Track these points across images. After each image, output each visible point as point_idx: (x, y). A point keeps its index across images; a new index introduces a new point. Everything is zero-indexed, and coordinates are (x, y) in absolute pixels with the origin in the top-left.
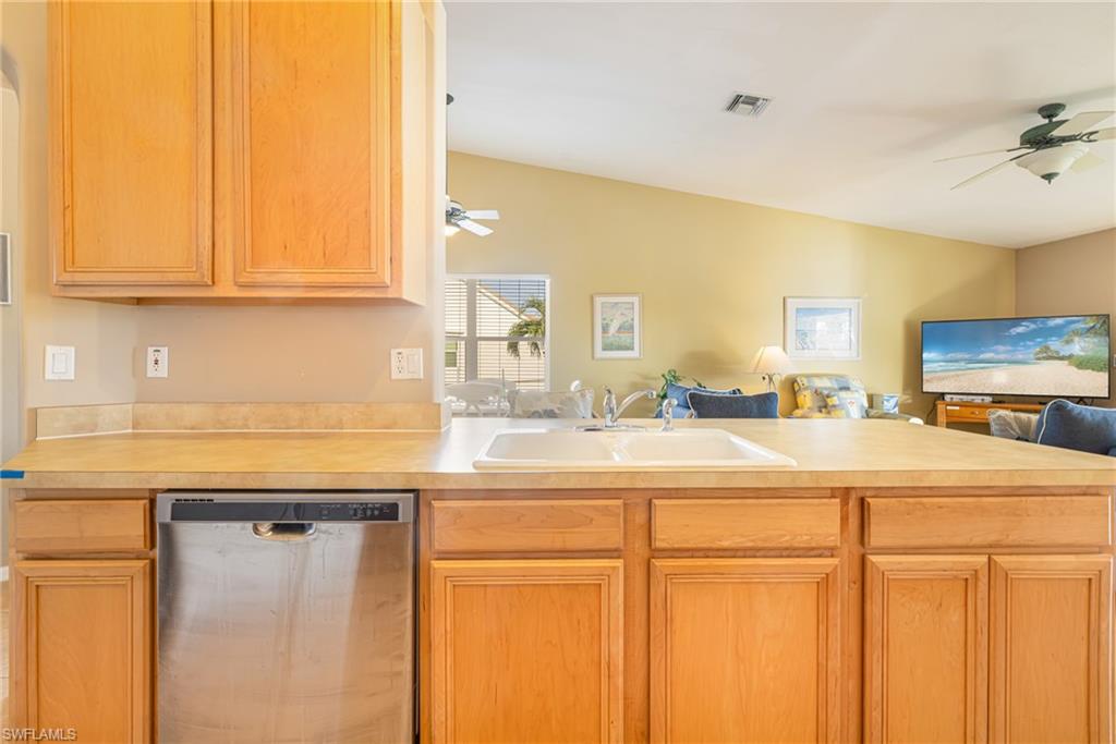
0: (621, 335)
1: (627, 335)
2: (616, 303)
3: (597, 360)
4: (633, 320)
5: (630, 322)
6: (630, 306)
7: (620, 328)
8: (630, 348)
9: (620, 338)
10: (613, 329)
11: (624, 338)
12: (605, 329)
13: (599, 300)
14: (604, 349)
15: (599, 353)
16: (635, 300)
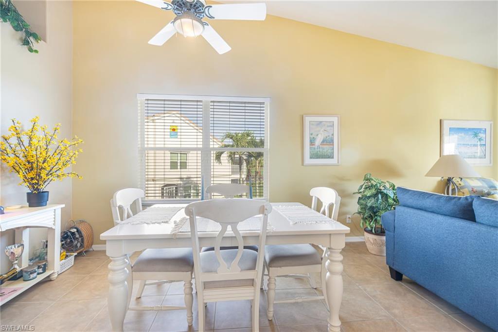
0: (325, 147)
1: (327, 146)
2: (321, 122)
3: (306, 166)
4: (333, 135)
5: (331, 136)
6: (331, 124)
7: (323, 141)
8: (331, 157)
9: (323, 149)
10: (318, 142)
11: (326, 149)
12: (312, 142)
13: (308, 120)
14: (311, 158)
15: (308, 161)
16: (335, 120)
